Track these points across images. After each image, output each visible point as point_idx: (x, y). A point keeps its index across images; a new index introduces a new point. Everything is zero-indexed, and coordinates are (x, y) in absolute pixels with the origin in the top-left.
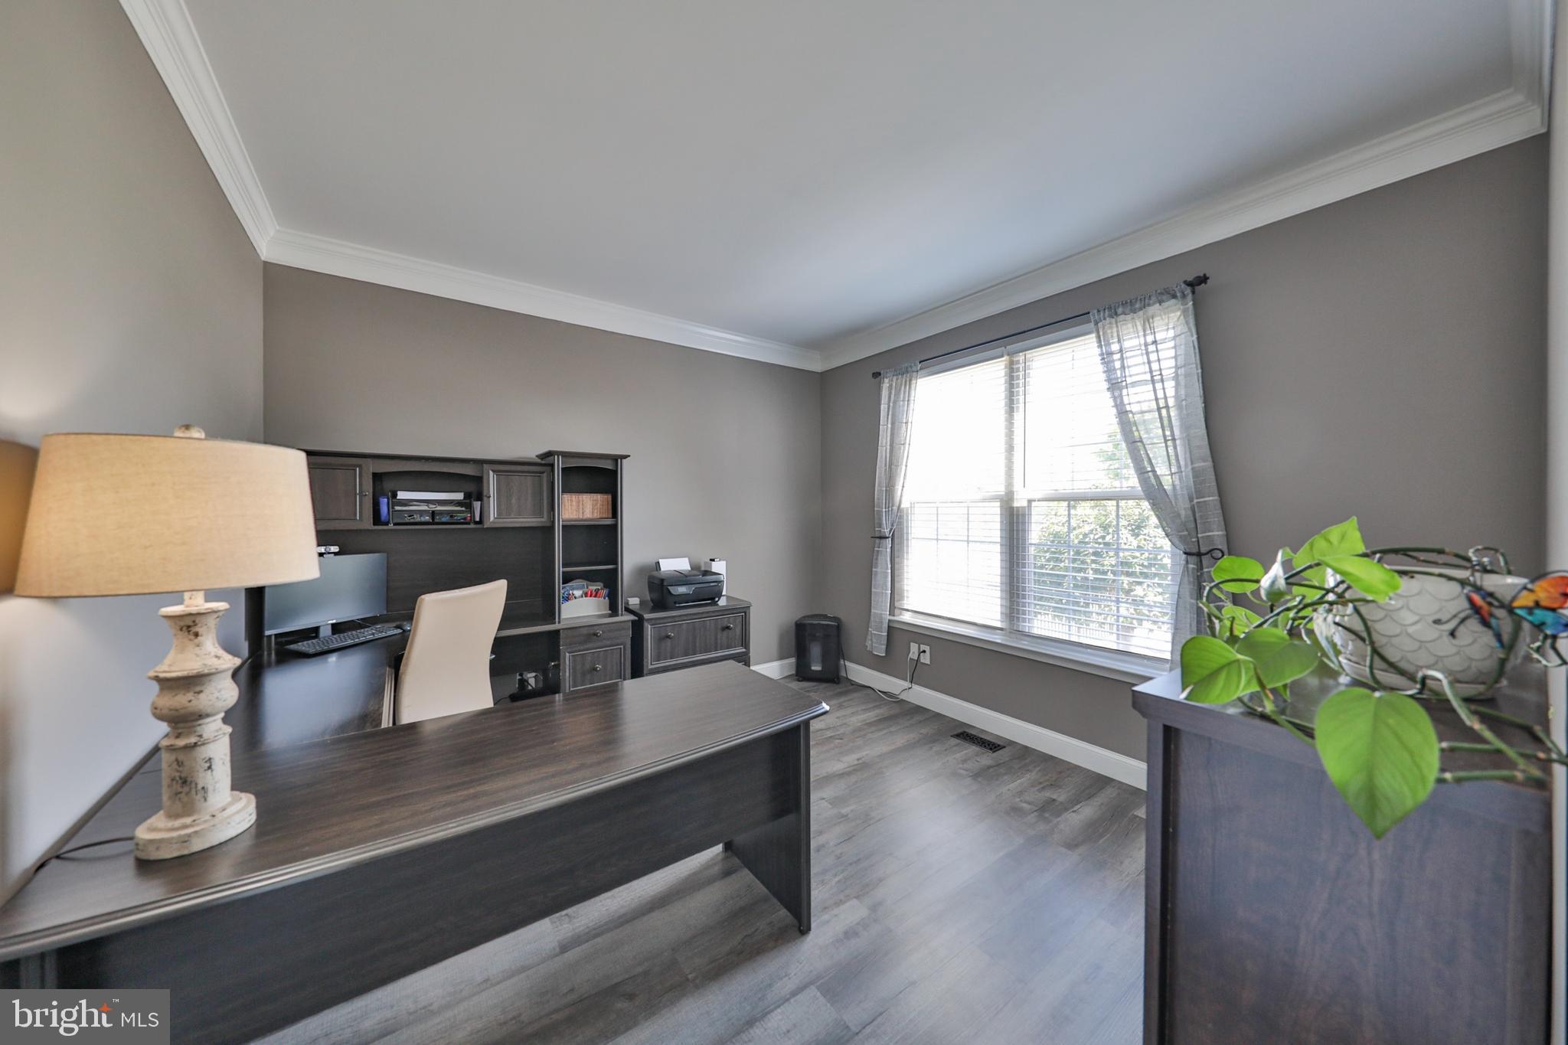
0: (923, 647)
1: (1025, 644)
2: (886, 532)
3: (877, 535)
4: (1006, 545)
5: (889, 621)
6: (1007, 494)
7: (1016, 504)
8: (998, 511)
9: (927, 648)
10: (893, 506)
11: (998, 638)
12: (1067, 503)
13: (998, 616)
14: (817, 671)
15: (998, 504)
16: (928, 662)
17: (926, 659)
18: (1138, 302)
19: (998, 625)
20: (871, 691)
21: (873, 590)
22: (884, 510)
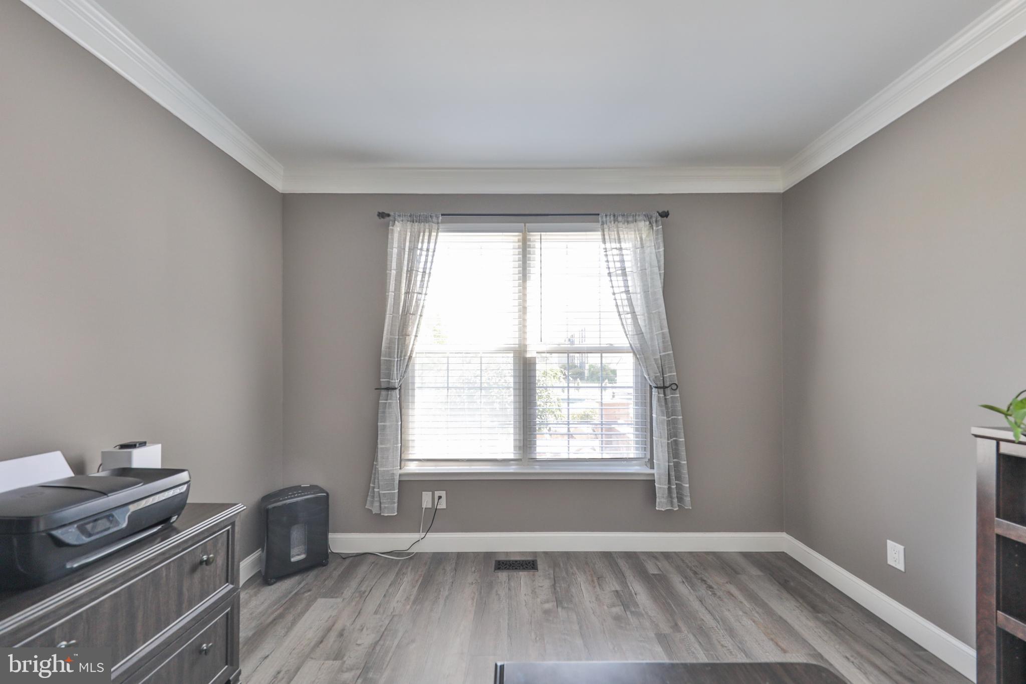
0: (437, 494)
1: (537, 469)
2: (396, 382)
3: (383, 386)
4: (519, 389)
5: (400, 475)
6: (520, 347)
7: (528, 355)
8: (511, 360)
9: (443, 494)
10: (405, 356)
11: (512, 469)
12: (566, 354)
13: (512, 449)
14: (298, 562)
15: (512, 355)
16: (444, 507)
17: (443, 505)
18: (632, 217)
19: (512, 456)
20: (371, 557)
21: (380, 446)
22: (396, 359)
